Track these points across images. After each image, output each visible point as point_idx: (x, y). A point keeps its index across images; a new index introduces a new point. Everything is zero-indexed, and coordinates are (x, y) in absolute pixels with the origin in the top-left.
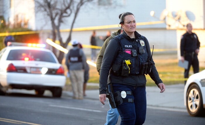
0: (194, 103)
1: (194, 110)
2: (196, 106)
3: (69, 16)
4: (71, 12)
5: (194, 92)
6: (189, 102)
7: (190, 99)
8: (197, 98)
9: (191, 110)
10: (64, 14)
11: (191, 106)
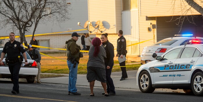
0: (144, 84)
1: (145, 88)
2: (146, 85)
3: (31, 26)
4: (32, 23)
5: (144, 76)
6: (141, 83)
7: (142, 81)
8: (147, 80)
9: (142, 88)
10: (27, 25)
11: (143, 86)
